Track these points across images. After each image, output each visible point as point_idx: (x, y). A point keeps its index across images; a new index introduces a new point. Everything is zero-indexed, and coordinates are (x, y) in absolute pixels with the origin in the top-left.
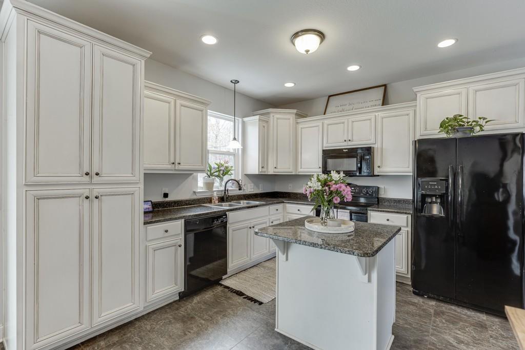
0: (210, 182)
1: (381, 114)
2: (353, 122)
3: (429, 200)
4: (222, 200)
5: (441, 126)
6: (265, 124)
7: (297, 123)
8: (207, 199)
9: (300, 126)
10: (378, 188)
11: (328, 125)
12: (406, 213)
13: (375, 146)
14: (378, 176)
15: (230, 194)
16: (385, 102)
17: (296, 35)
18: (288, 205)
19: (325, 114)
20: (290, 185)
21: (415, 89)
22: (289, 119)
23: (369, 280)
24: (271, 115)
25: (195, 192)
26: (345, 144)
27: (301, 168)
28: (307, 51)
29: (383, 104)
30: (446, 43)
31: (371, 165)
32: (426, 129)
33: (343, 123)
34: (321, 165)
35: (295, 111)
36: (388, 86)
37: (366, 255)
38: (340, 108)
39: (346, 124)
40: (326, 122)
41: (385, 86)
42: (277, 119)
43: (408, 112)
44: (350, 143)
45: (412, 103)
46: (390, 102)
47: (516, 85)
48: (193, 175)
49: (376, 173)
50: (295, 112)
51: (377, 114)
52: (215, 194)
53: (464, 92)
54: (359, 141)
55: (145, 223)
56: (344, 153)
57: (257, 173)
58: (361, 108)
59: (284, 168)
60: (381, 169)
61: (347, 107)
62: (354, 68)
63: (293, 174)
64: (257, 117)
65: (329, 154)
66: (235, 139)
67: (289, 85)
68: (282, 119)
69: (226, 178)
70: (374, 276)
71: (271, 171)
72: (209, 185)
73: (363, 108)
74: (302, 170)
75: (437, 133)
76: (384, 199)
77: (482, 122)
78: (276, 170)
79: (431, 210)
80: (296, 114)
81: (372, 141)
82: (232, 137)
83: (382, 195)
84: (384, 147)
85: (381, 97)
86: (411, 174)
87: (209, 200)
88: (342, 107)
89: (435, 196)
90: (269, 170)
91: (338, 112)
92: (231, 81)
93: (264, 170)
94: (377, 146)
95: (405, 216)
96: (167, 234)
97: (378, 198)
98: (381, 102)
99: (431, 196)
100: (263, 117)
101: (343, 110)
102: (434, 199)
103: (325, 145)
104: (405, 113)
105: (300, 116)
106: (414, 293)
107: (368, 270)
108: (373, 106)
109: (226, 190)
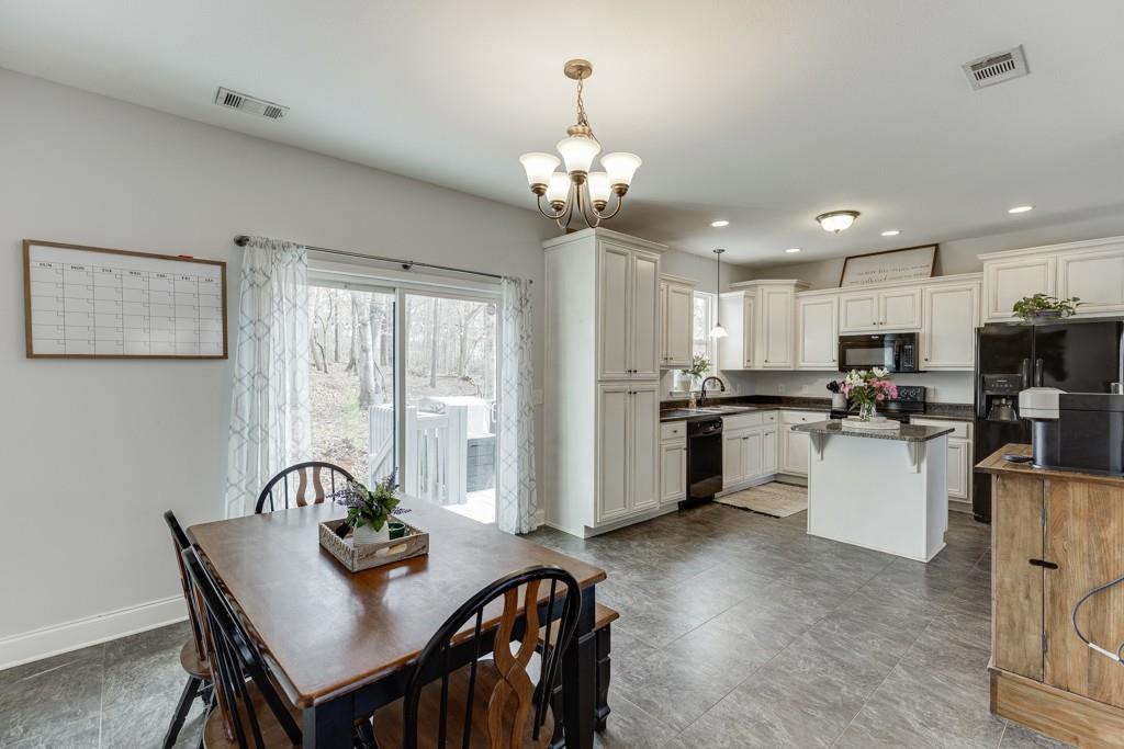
0: (687, 380)
1: (930, 288)
2: (887, 298)
3: (997, 402)
4: (699, 403)
5: (1015, 309)
6: (751, 302)
7: (797, 298)
8: (683, 401)
9: (802, 302)
10: (925, 389)
11: (848, 301)
12: (965, 420)
13: (921, 332)
14: (925, 372)
15: (708, 396)
16: (936, 270)
17: (825, 216)
18: (785, 413)
19: (840, 286)
21: (981, 257)
22: (786, 293)
23: (919, 471)
25: (671, 393)
26: (875, 328)
28: (837, 231)
29: (933, 275)
31: (914, 356)
32: (996, 309)
33: (872, 299)
34: (836, 357)
35: (795, 281)
36: (942, 248)
37: (916, 440)
38: (866, 278)
39: (875, 300)
40: (844, 297)
41: (937, 246)
42: (769, 293)
43: (969, 286)
44: (882, 327)
45: (978, 275)
46: (944, 271)
48: (669, 372)
49: (921, 369)
51: (923, 287)
52: (693, 396)
53: (1051, 263)
54: (895, 325)
55: (661, 421)
56: (874, 340)
57: (742, 368)
58: (899, 278)
59: (778, 360)
60: (929, 363)
61: (876, 276)
63: (791, 369)
64: (742, 293)
65: (846, 343)
66: (719, 325)
67: (793, 251)
68: (776, 292)
69: (704, 375)
70: (924, 466)
71: (759, 366)
72: (686, 385)
73: (902, 277)
74: (805, 364)
75: (1009, 317)
76: (934, 404)
77: (1071, 304)
78: (767, 365)
79: (998, 415)
80: (796, 286)
81: (917, 324)
82: (715, 322)
83: (931, 398)
84: (934, 332)
85: (930, 262)
86: (973, 369)
87: (686, 404)
88: (870, 275)
89: (1003, 397)
90: (756, 364)
91: (863, 282)
92: (716, 252)
93: (751, 364)
94: (923, 332)
95: (965, 424)
96: (676, 435)
97: (925, 403)
98: (929, 270)
99: (1000, 397)
100: (750, 293)
101: (871, 281)
102: (1004, 401)
103: (842, 329)
104: (966, 287)
105: (803, 287)
106: (976, 518)
107: (917, 460)
108: (916, 277)
109: (704, 392)
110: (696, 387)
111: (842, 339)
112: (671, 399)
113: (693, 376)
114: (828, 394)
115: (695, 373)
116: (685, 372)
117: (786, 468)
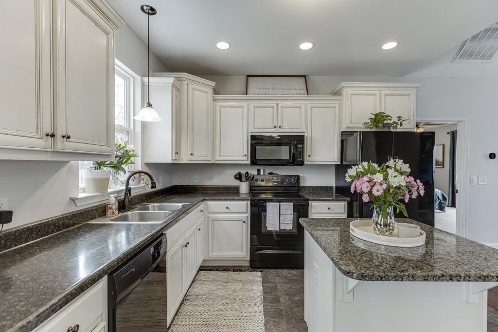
0: (103, 177)
1: (309, 104)
2: (283, 107)
7: (215, 100)
9: (219, 104)
10: (299, 177)
11: (254, 107)
14: (308, 165)
18: (211, 203)
19: (246, 93)
20: (196, 176)
21: (344, 84)
22: (207, 93)
24: (185, 82)
25: (73, 200)
26: (275, 130)
27: (220, 156)
29: (307, 94)
30: (390, 46)
32: (351, 122)
33: (272, 107)
34: (246, 152)
36: (309, 77)
38: (265, 91)
39: (275, 108)
40: (251, 103)
41: (305, 77)
42: (193, 89)
43: (333, 105)
44: (280, 130)
47: (409, 95)
48: (68, 165)
50: (214, 85)
51: (306, 102)
53: (378, 94)
54: (289, 128)
57: (170, 162)
58: (287, 95)
59: (202, 156)
60: (311, 158)
61: (271, 91)
62: (306, 46)
63: (211, 162)
64: (171, 80)
65: (257, 141)
67: (223, 46)
68: (199, 90)
69: (127, 169)
71: (185, 159)
72: (102, 184)
73: (289, 94)
74: (221, 158)
76: (304, 187)
78: (192, 157)
80: (215, 88)
81: (302, 130)
83: (302, 183)
84: (313, 137)
85: (304, 86)
87: (101, 212)
90: (182, 157)
91: (262, 94)
92: (142, 8)
93: (178, 157)
94: (306, 135)
98: (305, 91)
101: (267, 94)
104: (331, 105)
108: (299, 94)
109: (128, 190)
110: (117, 185)
111: (253, 137)
112: (73, 209)
113: (112, 170)
114: (236, 183)
115: (114, 167)
116: (99, 165)
117: (211, 254)
